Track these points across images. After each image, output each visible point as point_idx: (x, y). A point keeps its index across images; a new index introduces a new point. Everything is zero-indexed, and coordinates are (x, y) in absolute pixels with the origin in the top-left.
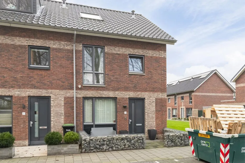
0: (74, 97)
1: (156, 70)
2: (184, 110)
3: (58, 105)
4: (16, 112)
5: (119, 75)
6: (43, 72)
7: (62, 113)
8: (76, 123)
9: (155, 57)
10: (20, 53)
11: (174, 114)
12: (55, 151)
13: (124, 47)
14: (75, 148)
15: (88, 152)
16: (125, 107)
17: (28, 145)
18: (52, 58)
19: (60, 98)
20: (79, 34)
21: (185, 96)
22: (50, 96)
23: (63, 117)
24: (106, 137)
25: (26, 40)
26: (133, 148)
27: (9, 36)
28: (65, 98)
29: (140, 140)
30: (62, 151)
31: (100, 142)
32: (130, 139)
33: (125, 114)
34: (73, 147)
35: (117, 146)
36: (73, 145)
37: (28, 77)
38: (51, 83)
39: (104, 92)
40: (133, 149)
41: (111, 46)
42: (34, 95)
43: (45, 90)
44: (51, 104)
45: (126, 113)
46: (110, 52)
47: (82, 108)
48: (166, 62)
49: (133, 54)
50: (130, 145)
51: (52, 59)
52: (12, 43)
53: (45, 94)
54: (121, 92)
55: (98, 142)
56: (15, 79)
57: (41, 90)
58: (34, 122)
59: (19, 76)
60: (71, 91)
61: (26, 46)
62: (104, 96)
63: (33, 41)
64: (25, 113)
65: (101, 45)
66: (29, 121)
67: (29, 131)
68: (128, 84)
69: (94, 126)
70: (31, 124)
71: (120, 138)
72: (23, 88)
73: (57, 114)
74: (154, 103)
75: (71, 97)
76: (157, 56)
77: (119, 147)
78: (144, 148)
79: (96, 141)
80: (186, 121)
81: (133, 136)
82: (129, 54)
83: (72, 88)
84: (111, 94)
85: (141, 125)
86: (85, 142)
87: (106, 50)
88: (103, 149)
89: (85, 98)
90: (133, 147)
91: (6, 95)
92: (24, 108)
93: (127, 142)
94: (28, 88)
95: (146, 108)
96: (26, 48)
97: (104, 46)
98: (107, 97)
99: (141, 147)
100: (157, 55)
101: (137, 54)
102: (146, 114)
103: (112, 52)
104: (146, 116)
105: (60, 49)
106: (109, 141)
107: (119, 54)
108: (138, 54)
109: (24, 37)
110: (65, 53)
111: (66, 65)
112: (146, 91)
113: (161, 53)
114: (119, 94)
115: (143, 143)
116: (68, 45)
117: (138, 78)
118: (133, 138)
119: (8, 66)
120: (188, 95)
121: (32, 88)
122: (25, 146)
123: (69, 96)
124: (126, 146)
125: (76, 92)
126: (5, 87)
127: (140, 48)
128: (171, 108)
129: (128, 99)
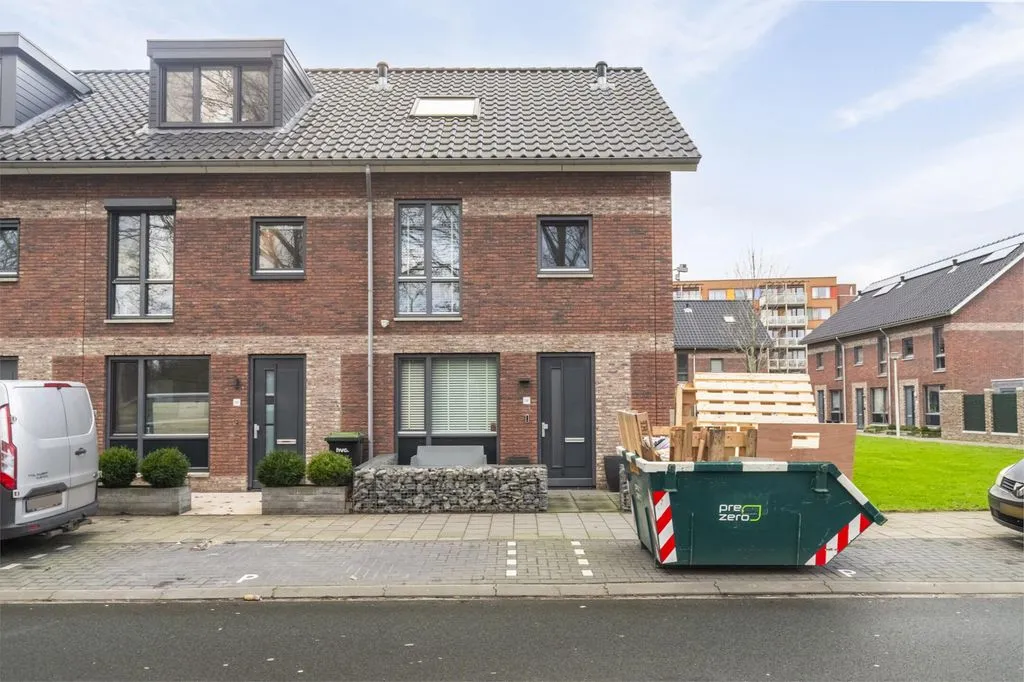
0: (366, 356)
1: (633, 258)
2: (915, 394)
3: (327, 379)
4: (218, 398)
5: (508, 282)
6: (287, 289)
7: (336, 402)
8: (375, 430)
9: (628, 216)
10: (231, 241)
11: (878, 410)
12: (279, 504)
13: (523, 195)
14: (335, 497)
15: (369, 513)
16: (524, 383)
17: (245, 489)
18: (309, 246)
19: (330, 359)
20: (382, 171)
21: (919, 337)
22: (305, 354)
23: (338, 413)
24: (421, 470)
25: (247, 205)
26: (507, 510)
27: (206, 197)
28: (346, 359)
29: (528, 483)
30: (301, 505)
31: (402, 484)
32: (496, 479)
33: (527, 406)
34: (330, 496)
35: (454, 499)
36: (328, 489)
37: (248, 304)
38: (307, 316)
39: (459, 337)
40: (504, 512)
41: (480, 195)
42: (263, 352)
43: (289, 337)
44: (308, 377)
45: (529, 403)
46: (479, 213)
47: (392, 387)
48: (670, 232)
49: (554, 213)
50: (495, 497)
51: (310, 249)
52: (212, 216)
53: (292, 348)
54: (513, 336)
55: (398, 486)
56: (219, 311)
57: (281, 338)
58: (263, 426)
59: (226, 301)
60: (361, 338)
61: (246, 219)
62: (457, 349)
63: (264, 205)
64: (239, 400)
65: (448, 197)
66: (249, 423)
67: (248, 451)
68: (536, 309)
69: (429, 440)
70: (256, 433)
71: (464, 475)
72: (236, 334)
73: (322, 403)
74: (626, 368)
75: (360, 355)
76: (637, 212)
77: (462, 502)
78: (542, 511)
79: (391, 480)
80: (917, 439)
81: (507, 469)
82: (539, 216)
83: (363, 330)
84: (480, 343)
85: (581, 440)
86: (362, 484)
87: (465, 211)
88: (414, 504)
89: (403, 359)
90: (507, 506)
91: (196, 353)
92: (237, 389)
93: (487, 488)
94: (248, 334)
95: (597, 386)
96: (245, 226)
97: (461, 199)
98: (468, 351)
99: (532, 507)
100: (636, 209)
101: (564, 213)
102: (598, 404)
103: (485, 214)
104: (597, 411)
105: (334, 220)
106: (431, 482)
107: (505, 219)
108: (570, 213)
109: (242, 196)
110: (346, 228)
111: (348, 263)
112: (597, 331)
113: (652, 202)
114: (508, 343)
115: (538, 494)
116: (356, 207)
117: (569, 290)
118: (507, 478)
119: (201, 277)
120: (929, 331)
121: (259, 333)
122: (238, 490)
123: (354, 351)
124: (484, 501)
125: (375, 341)
126: (195, 331)
127: (574, 194)
128: (864, 385)
129: (535, 358)
